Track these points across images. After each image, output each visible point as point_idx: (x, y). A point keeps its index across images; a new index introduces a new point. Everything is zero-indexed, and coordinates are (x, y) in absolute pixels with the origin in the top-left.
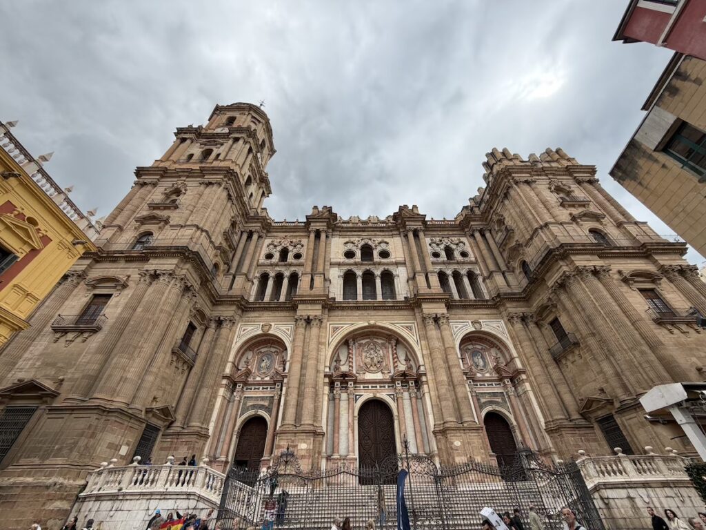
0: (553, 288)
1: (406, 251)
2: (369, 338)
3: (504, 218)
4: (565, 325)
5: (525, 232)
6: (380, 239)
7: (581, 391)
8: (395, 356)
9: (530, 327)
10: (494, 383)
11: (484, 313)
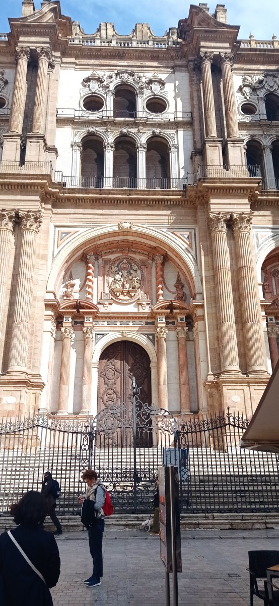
2: (121, 251)
8: (161, 279)
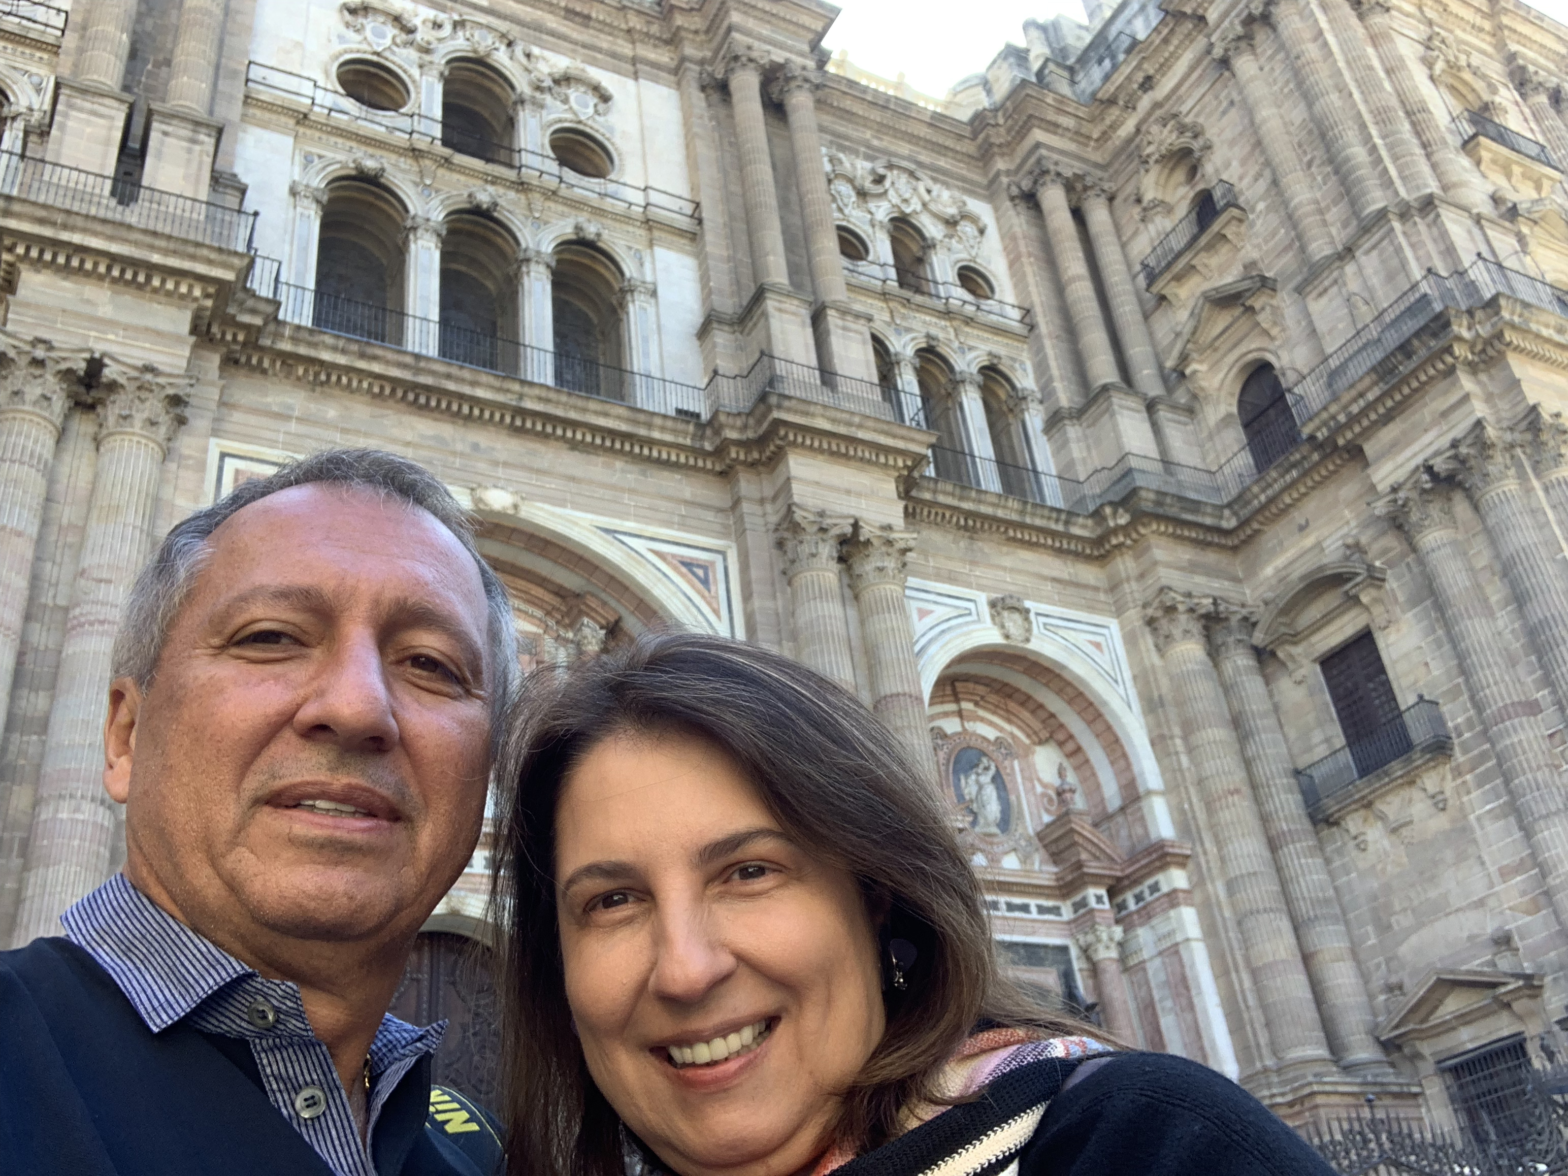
0: (1402, 494)
1: (709, 174)
3: (1208, 147)
4: (1402, 667)
5: (1310, 222)
6: (560, 63)
7: (1404, 950)
9: (1228, 667)
10: (1033, 902)
11: (1046, 572)
